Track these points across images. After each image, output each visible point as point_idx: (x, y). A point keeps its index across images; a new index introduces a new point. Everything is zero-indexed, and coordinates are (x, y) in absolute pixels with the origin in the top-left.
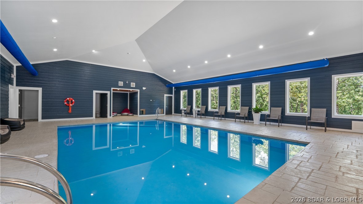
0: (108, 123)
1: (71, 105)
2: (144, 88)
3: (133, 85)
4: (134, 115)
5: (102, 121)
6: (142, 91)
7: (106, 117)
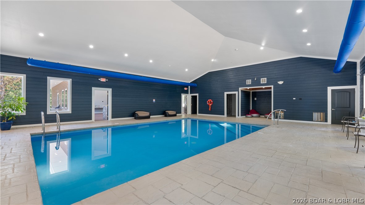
0: (237, 123)
1: (211, 105)
2: (281, 83)
3: (264, 80)
4: (261, 116)
5: (232, 120)
6: (277, 86)
7: (235, 116)
